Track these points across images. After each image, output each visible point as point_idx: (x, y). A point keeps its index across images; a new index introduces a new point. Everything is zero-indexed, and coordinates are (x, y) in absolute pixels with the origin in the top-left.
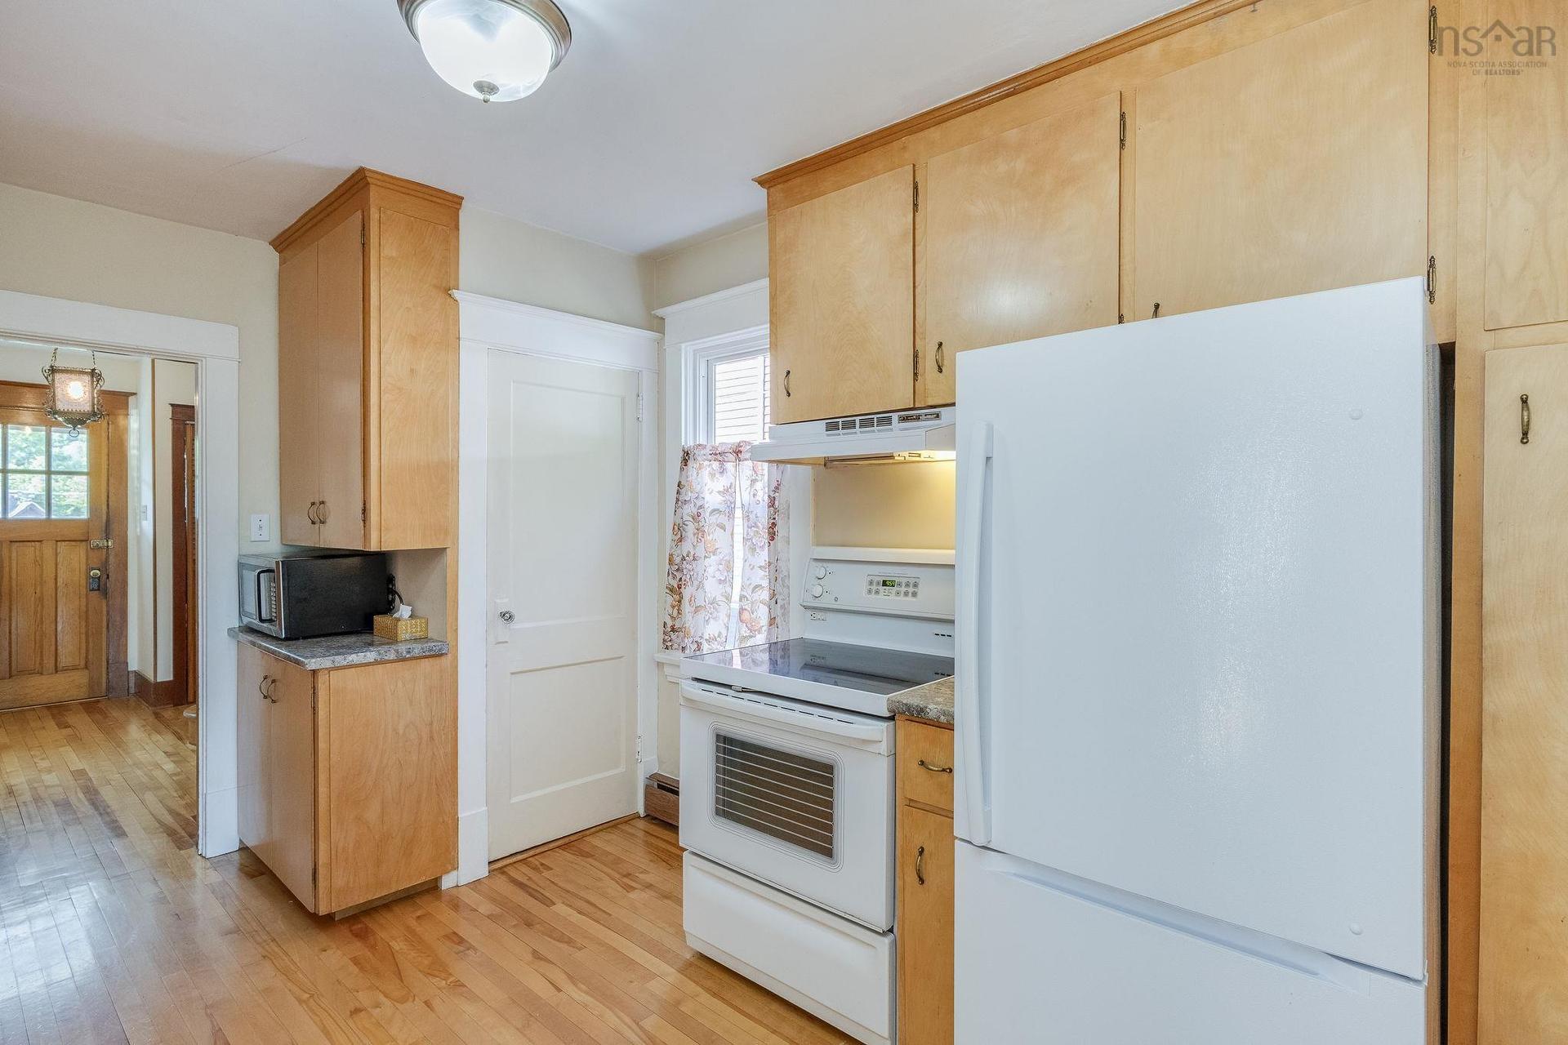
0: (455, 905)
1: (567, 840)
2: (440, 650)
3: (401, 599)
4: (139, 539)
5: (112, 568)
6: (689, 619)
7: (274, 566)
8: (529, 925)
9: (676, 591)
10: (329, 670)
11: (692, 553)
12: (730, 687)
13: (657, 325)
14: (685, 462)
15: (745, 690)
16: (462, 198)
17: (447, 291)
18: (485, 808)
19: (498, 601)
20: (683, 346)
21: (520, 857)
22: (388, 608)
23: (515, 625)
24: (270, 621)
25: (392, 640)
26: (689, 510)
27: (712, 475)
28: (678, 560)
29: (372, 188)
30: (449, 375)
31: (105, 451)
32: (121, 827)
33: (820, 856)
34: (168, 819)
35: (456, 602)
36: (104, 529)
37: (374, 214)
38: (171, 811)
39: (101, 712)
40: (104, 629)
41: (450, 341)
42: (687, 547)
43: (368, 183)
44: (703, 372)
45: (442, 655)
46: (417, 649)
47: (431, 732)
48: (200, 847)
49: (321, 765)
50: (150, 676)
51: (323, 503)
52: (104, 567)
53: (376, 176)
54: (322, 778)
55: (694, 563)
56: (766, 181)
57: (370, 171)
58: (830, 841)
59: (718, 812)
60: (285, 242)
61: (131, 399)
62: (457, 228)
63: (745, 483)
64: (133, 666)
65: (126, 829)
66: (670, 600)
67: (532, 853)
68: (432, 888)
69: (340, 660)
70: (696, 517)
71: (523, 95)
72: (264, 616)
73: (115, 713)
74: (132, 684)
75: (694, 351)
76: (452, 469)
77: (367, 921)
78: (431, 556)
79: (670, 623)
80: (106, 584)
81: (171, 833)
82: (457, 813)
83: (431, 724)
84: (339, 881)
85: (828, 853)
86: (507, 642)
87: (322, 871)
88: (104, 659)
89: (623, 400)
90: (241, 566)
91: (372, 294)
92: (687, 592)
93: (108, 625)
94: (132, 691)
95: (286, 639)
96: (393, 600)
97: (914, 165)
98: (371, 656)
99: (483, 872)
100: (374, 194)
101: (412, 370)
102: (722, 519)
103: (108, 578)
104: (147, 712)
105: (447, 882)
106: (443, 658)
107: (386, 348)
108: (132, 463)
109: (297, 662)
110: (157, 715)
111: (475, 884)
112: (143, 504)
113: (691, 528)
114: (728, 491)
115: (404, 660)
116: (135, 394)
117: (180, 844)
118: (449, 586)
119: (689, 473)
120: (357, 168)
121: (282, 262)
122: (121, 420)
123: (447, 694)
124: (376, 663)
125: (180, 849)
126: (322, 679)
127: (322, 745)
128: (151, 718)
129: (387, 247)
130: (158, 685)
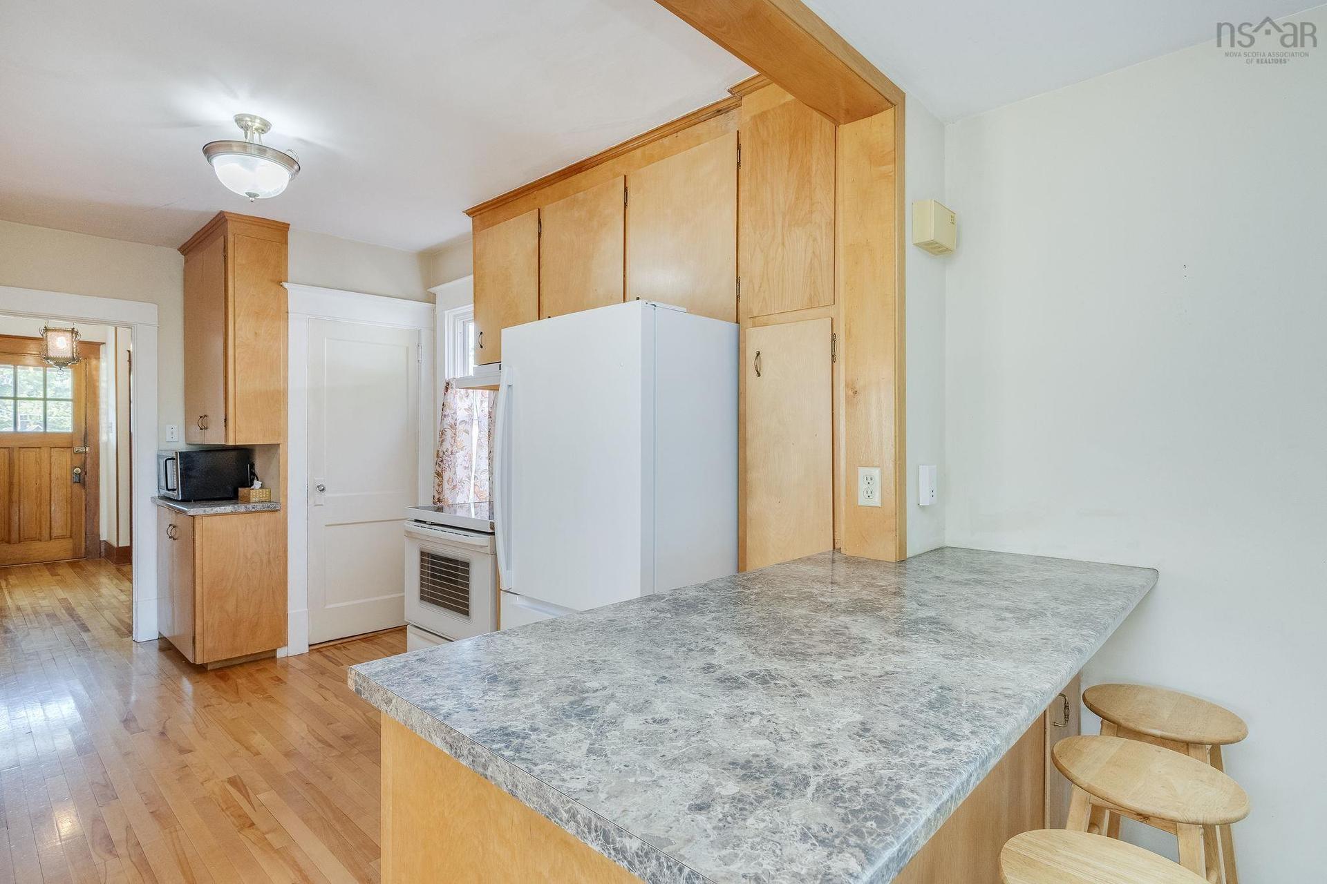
0: (286, 666)
1: (365, 636)
2: (275, 507)
3: (257, 478)
4: (107, 444)
5: (88, 466)
6: (447, 495)
7: (174, 455)
8: (322, 673)
9: (439, 475)
10: (202, 516)
11: (450, 450)
12: (425, 522)
13: (431, 299)
14: (447, 389)
15: (433, 524)
16: (289, 225)
17: (279, 283)
18: (306, 609)
19: (316, 479)
20: (446, 312)
21: (332, 643)
22: (248, 483)
23: (326, 494)
24: (174, 490)
25: (247, 500)
26: (448, 420)
27: (461, 398)
28: (441, 454)
29: (229, 222)
30: (280, 336)
31: (83, 384)
32: (87, 627)
33: (462, 615)
34: (116, 623)
35: (286, 479)
36: (83, 439)
37: (231, 239)
38: (120, 620)
39: (80, 567)
40: (84, 512)
41: (282, 314)
42: (446, 445)
43: (227, 220)
44: (460, 330)
45: (277, 510)
46: (259, 507)
47: (269, 558)
48: (134, 635)
49: (197, 574)
50: (115, 544)
51: (205, 416)
52: (83, 467)
53: (231, 215)
54: (198, 581)
55: (452, 457)
56: (471, 213)
57: (227, 212)
58: (467, 606)
59: (422, 598)
60: (189, 249)
61: (102, 347)
62: (286, 243)
63: (479, 403)
64: (104, 537)
65: (90, 628)
66: (437, 481)
67: (340, 642)
68: (270, 656)
69: (209, 510)
70: (453, 426)
71: (273, 196)
72: (170, 487)
73: (91, 568)
74: (103, 550)
75: (454, 316)
76: (284, 394)
77: (228, 672)
78: (272, 449)
79: (437, 497)
80: (84, 478)
81: (117, 630)
82: (287, 611)
83: (269, 553)
84: (209, 644)
85: (467, 613)
86: (322, 505)
87: (198, 637)
88: (83, 531)
89: (407, 348)
90: (159, 457)
91: (229, 287)
92: (446, 475)
93: (86, 507)
94: (103, 554)
95: (182, 501)
96: (253, 479)
97: (539, 210)
98: (229, 508)
99: (306, 649)
100: (231, 227)
101: (256, 333)
102: (467, 427)
103: (86, 474)
104: (112, 567)
105: (281, 653)
106: (277, 513)
107: (238, 320)
108: (102, 393)
109: (184, 512)
110: (118, 570)
111: (298, 656)
112: (110, 422)
113: (449, 433)
114: (470, 409)
115: (251, 512)
116: (104, 343)
117: (122, 635)
118: (281, 468)
119: (449, 397)
120: (218, 212)
121: (186, 262)
122: (94, 362)
123: (280, 535)
124: (232, 513)
125: (122, 638)
126: (197, 521)
127: (198, 561)
128: (114, 571)
129: (239, 258)
130: (119, 549)
